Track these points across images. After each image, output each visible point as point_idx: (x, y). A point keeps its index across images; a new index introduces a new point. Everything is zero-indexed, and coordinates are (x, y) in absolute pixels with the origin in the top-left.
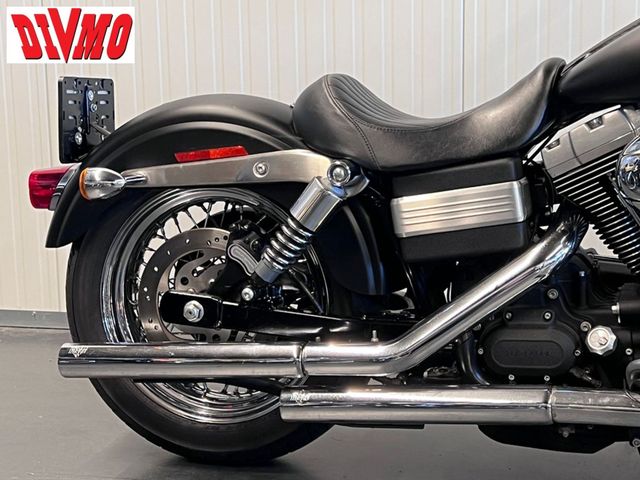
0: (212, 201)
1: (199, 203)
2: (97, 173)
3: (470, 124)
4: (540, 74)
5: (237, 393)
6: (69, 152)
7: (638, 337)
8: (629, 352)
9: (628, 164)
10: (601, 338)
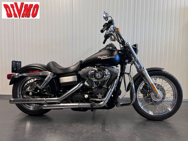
0: (35, 78)
1: (33, 79)
2: (17, 74)
3: (70, 68)
4: (79, 62)
5: (38, 105)
6: (13, 71)
7: (91, 96)
8: (90, 98)
9: (89, 73)
10: (86, 96)
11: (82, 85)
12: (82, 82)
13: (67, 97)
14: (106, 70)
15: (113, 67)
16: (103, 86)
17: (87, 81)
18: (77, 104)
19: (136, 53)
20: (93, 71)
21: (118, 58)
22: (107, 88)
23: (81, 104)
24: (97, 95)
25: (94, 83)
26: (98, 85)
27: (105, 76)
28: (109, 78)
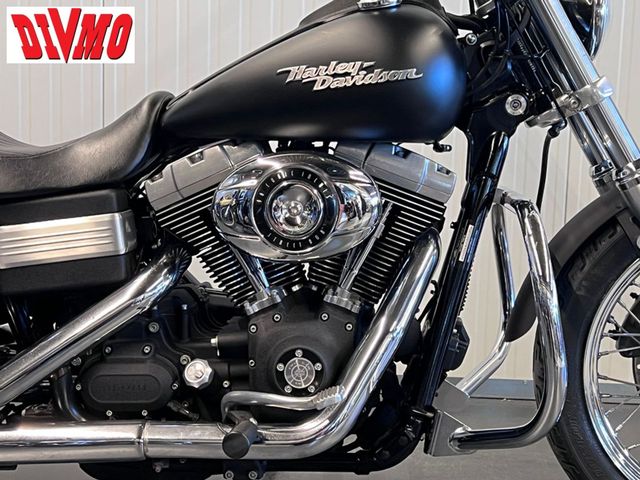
4: (145, 107)
7: (236, 369)
8: (226, 384)
9: (223, 198)
10: (198, 372)
11: (169, 290)
12: (164, 259)
13: (47, 377)
14: (354, 174)
15: (406, 153)
16: (328, 298)
17: (204, 258)
18: (125, 431)
19: (587, 45)
20: (252, 182)
21: (442, 79)
22: (356, 309)
23: (154, 432)
24: (280, 367)
25: (255, 272)
26: (288, 289)
27: (344, 218)
28: (378, 234)
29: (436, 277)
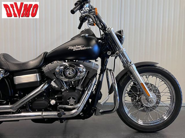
4: (43, 54)
7: (60, 101)
8: (58, 104)
9: (57, 70)
10: (53, 102)
11: (47, 87)
12: (46, 82)
13: (25, 104)
14: (81, 65)
15: (90, 62)
16: (77, 88)
17: (54, 81)
18: (40, 113)
19: (121, 42)
20: (62, 67)
21: (96, 49)
22: (82, 90)
23: (45, 113)
24: (68, 101)
25: (63, 83)
26: (70, 86)
27: (79, 73)
28: (85, 76)
29: (96, 84)
